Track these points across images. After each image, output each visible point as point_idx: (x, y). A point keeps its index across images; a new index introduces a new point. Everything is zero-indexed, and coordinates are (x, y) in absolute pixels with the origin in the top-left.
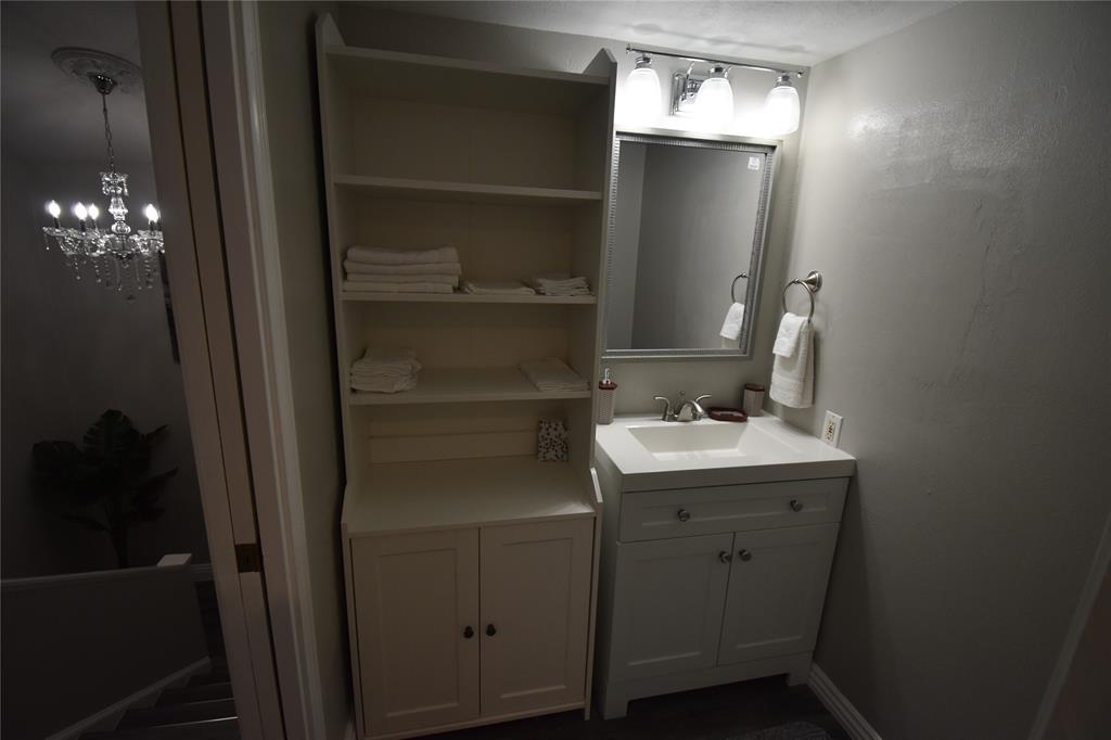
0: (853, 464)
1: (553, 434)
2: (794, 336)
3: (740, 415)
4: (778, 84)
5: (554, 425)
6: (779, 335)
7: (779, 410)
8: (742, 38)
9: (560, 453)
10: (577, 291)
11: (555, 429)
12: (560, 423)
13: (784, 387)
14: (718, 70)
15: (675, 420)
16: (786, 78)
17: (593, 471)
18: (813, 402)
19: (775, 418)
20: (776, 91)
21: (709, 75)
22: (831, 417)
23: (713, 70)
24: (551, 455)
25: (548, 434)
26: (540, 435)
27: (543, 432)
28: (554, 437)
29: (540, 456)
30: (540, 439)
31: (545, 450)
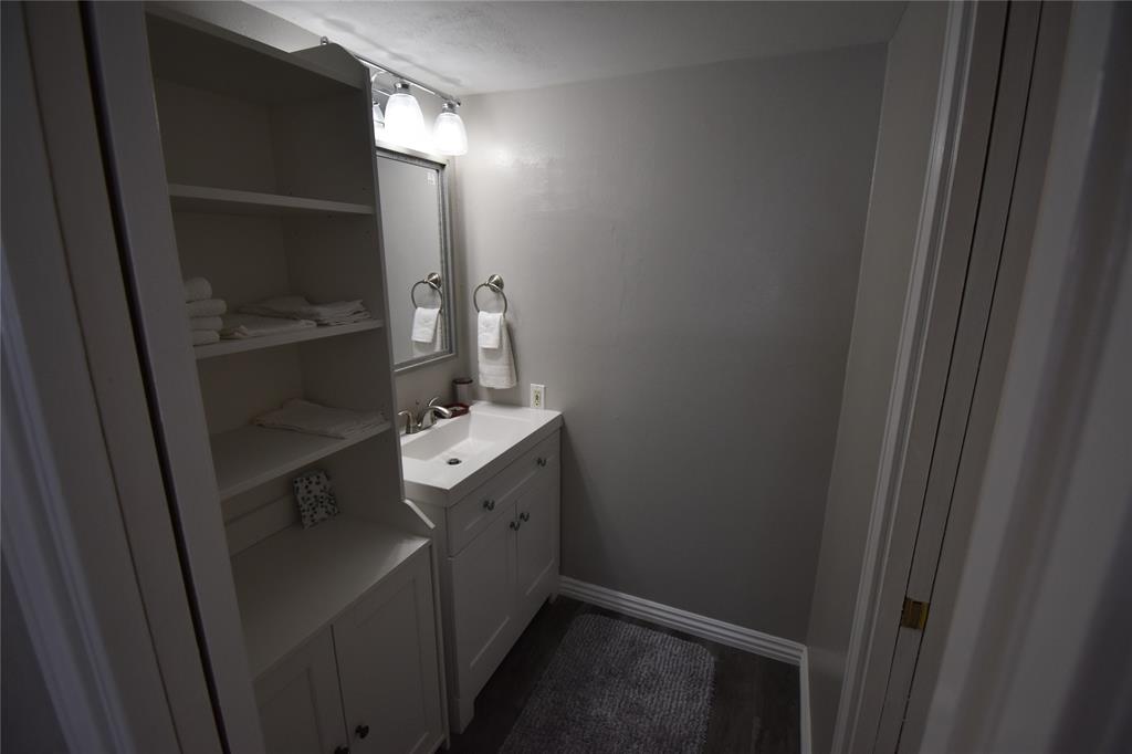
0: (561, 418)
1: (316, 490)
2: (497, 330)
3: (461, 408)
4: (444, 110)
5: (314, 479)
6: (479, 331)
7: (485, 394)
8: (421, 61)
9: (330, 508)
10: (357, 317)
11: (318, 483)
12: (322, 475)
13: (491, 374)
14: (405, 87)
15: (421, 429)
16: (451, 106)
17: (408, 502)
18: (518, 380)
19: (483, 403)
20: (445, 116)
21: (395, 90)
22: (536, 388)
23: (399, 86)
24: (321, 513)
25: (310, 492)
26: (299, 497)
27: (302, 492)
28: (318, 494)
29: (307, 521)
30: (301, 502)
31: (311, 512)
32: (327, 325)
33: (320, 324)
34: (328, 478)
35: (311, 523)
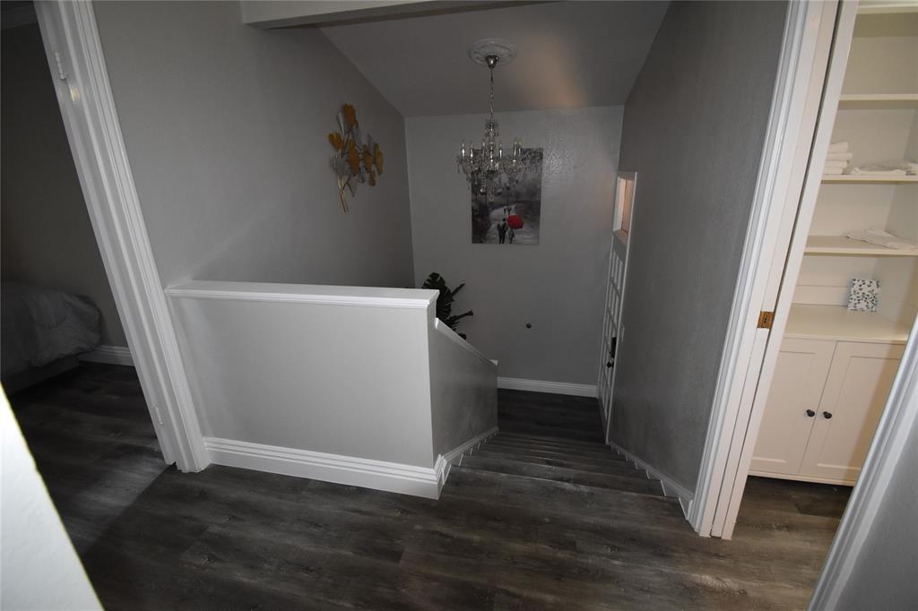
1: (866, 289)
5: (867, 283)
9: (870, 305)
11: (869, 286)
12: (874, 282)
25: (861, 289)
26: (853, 290)
27: (856, 288)
28: (867, 293)
29: (851, 307)
30: (852, 293)
31: (856, 302)
32: (914, 174)
33: (909, 173)
34: (878, 286)
35: (853, 308)
